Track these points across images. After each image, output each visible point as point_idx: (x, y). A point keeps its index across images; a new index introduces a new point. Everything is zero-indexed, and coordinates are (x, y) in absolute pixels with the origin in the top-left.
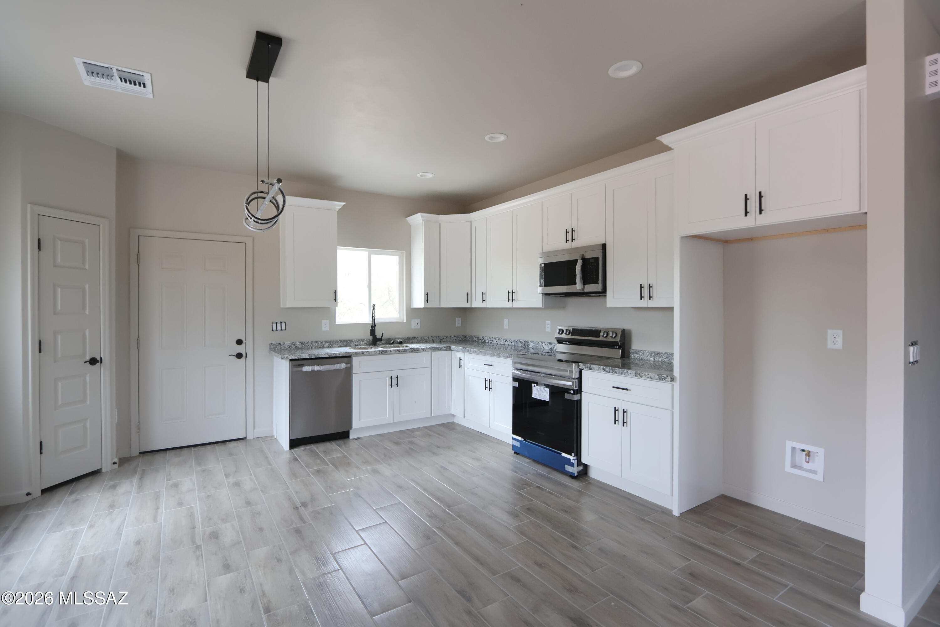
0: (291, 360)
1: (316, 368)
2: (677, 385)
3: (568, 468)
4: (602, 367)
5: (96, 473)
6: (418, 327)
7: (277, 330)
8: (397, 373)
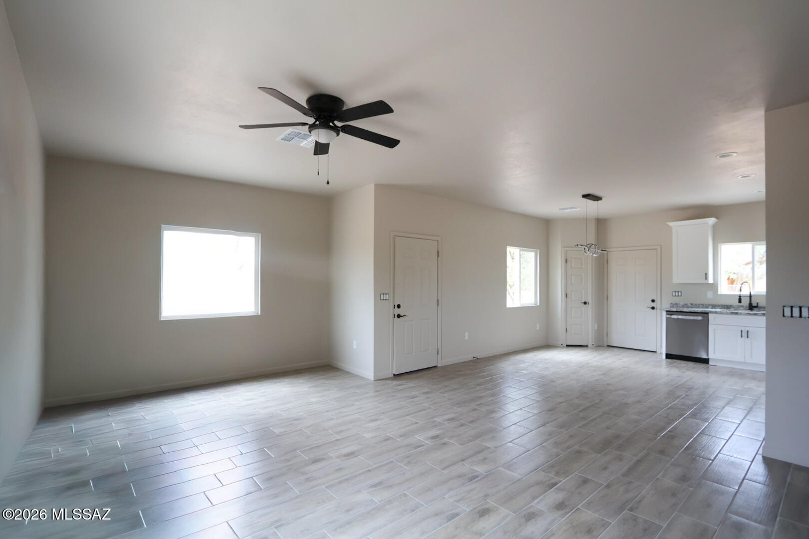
0: (667, 311)
1: (680, 317)
5: (587, 346)
7: (675, 296)
8: (747, 329)
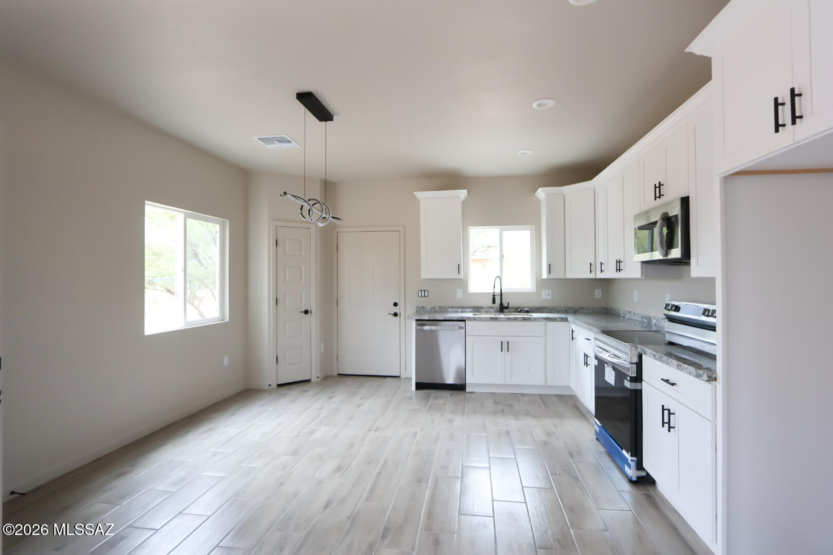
0: (417, 320)
2: (719, 385)
3: (627, 469)
4: (653, 352)
5: (308, 381)
6: (549, 297)
7: (422, 296)
8: (507, 339)
